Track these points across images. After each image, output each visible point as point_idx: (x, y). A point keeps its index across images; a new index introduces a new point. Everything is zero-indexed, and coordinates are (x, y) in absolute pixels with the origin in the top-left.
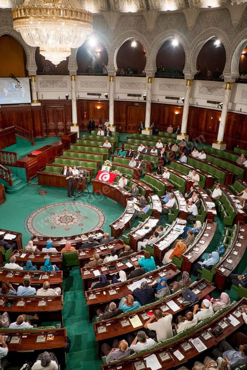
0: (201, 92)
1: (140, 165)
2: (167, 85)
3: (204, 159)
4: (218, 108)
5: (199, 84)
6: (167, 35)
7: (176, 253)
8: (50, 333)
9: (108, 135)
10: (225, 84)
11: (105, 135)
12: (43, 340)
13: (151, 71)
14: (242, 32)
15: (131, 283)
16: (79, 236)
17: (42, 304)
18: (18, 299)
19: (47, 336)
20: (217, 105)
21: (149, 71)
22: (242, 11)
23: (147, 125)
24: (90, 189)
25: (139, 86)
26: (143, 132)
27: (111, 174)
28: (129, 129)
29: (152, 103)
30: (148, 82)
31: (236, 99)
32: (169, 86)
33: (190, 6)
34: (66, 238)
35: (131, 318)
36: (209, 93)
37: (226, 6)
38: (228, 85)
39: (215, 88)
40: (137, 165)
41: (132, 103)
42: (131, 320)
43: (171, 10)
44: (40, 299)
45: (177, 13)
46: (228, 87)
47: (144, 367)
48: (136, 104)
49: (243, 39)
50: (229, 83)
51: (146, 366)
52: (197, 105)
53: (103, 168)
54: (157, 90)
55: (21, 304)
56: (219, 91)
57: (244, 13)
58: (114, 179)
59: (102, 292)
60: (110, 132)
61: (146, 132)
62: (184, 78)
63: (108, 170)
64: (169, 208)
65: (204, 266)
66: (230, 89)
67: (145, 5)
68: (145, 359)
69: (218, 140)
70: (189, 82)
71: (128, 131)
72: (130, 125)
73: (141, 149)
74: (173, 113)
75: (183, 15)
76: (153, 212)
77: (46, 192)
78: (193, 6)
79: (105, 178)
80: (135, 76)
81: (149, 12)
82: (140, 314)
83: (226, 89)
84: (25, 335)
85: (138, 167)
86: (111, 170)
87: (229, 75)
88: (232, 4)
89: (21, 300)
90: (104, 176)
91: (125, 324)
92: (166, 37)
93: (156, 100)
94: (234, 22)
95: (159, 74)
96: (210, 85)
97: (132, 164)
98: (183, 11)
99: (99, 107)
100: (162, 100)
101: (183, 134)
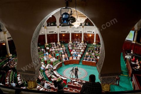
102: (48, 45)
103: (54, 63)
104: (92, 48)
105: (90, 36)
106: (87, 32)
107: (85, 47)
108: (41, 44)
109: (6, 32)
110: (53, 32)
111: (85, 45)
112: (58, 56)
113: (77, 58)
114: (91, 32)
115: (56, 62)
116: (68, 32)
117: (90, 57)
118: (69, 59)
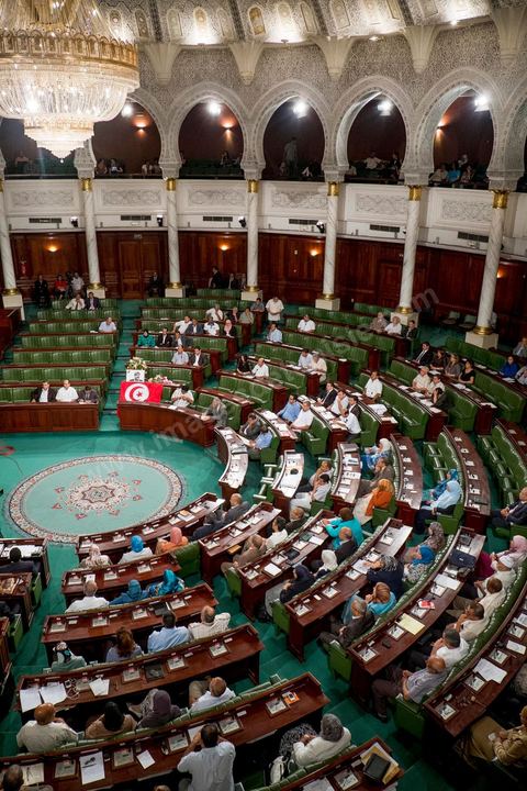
0: (275, 204)
1: (197, 358)
2: (205, 193)
3: (312, 331)
4: (313, 231)
5: (270, 187)
6: (200, 93)
7: (378, 502)
8: (286, 691)
9: (92, 307)
10: (327, 186)
11: (88, 306)
12: (281, 706)
13: (172, 166)
14: (351, 89)
15: (350, 568)
16: (174, 515)
17: (218, 651)
18: (163, 658)
19: (283, 699)
20: (310, 226)
21: (168, 166)
22: (347, 53)
23: (175, 277)
24: (110, 424)
25: (145, 198)
26: (169, 293)
27: (149, 386)
28: (126, 290)
29: (179, 232)
30: (168, 189)
31: (346, 213)
32: (210, 194)
33: (246, 38)
34: (150, 525)
35: (399, 620)
36: (293, 204)
37: (315, 42)
38: (333, 187)
39: (303, 195)
40: (192, 360)
41: (129, 234)
42: (400, 624)
43: (207, 43)
44: (207, 643)
45: (217, 50)
46: (333, 190)
47: (483, 683)
48: (136, 236)
49: (353, 101)
50: (334, 183)
51: (484, 680)
52: (270, 229)
53: (128, 375)
54: (185, 206)
55: (176, 664)
56: (313, 200)
57: (349, 55)
58: (159, 393)
59: (312, 598)
60: (96, 300)
61: (175, 292)
62: (243, 179)
63: (142, 377)
64: (304, 430)
65: (438, 510)
66: (336, 194)
67: (152, 32)
68: (475, 670)
69: (324, 292)
70: (253, 185)
71: (126, 295)
72: (126, 281)
73: (183, 326)
74: (218, 250)
75: (229, 53)
76: (281, 441)
77: (11, 448)
78: (251, 39)
79: (140, 395)
80: (135, 177)
81: (161, 45)
82: (407, 610)
83: (329, 195)
84: (241, 710)
85: (196, 364)
86: (147, 376)
87: (334, 169)
88: (329, 38)
89: (172, 657)
90: (136, 392)
91: (397, 634)
92: (198, 97)
93: (184, 225)
94: (333, 71)
95: (188, 171)
96: (293, 190)
97: (180, 358)
98: (230, 46)
99: (53, 249)
100: (198, 224)
101: (252, 289)
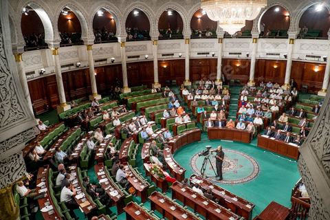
102: (190, 84)
103: (181, 128)
104: (309, 104)
105: (317, 69)
106: (305, 58)
107: (290, 99)
108: (177, 83)
109: (91, 45)
110: (208, 53)
111: (291, 95)
112: (200, 114)
113: (246, 126)
114: (320, 57)
115: (186, 127)
116: (248, 55)
117: (290, 130)
118: (224, 124)
